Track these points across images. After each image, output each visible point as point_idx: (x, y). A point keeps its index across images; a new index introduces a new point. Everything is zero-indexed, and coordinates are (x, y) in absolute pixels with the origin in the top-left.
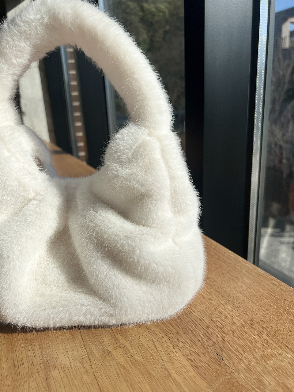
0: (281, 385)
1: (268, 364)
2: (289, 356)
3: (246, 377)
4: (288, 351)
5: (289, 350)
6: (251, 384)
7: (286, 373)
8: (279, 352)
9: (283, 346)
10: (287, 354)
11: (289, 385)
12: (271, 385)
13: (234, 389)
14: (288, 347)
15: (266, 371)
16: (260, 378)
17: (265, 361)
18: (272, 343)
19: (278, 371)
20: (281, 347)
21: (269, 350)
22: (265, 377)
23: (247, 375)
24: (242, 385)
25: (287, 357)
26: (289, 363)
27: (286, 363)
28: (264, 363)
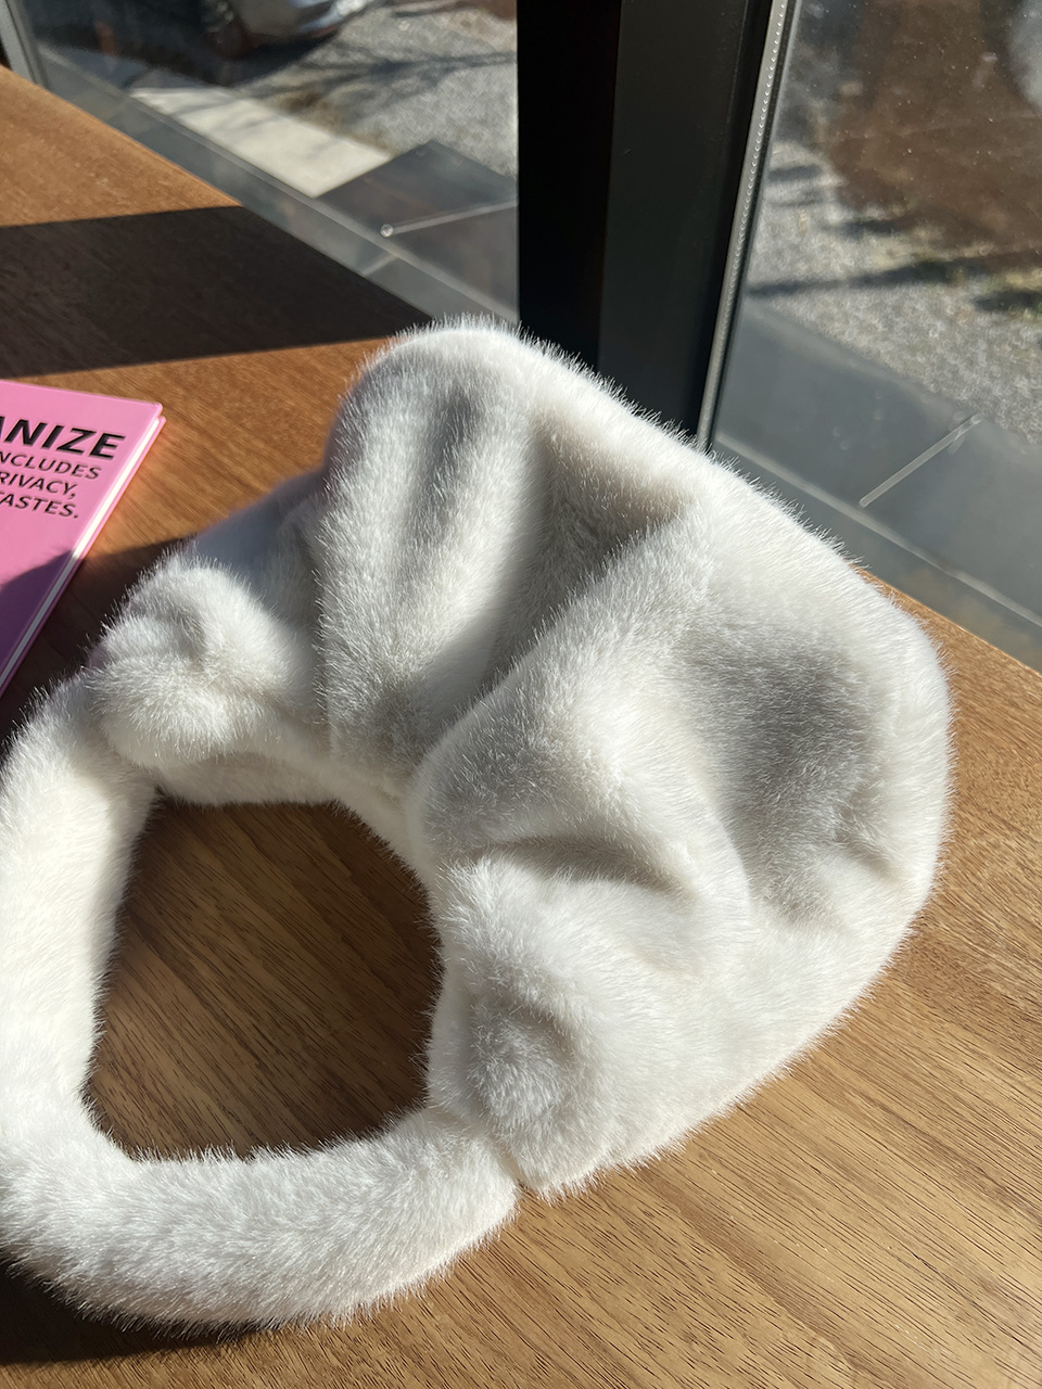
0: (1019, 921)
1: (980, 880)
2: (1014, 845)
3: (950, 925)
4: (1008, 832)
5: (1009, 829)
6: (966, 940)
7: (1020, 889)
8: (991, 840)
9: (993, 822)
10: (1008, 842)
11: (1032, 919)
12: (1001, 928)
13: (939, 962)
14: (1004, 822)
15: (983, 899)
16: (978, 920)
17: (973, 875)
18: (971, 819)
19: (1004, 891)
20: (990, 826)
21: (972, 843)
22: (984, 913)
23: (952, 919)
24: (951, 947)
25: (1010, 847)
26: (1019, 864)
27: (1012, 864)
28: (973, 880)
